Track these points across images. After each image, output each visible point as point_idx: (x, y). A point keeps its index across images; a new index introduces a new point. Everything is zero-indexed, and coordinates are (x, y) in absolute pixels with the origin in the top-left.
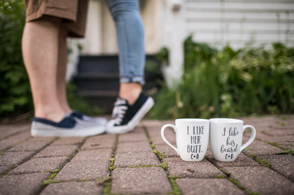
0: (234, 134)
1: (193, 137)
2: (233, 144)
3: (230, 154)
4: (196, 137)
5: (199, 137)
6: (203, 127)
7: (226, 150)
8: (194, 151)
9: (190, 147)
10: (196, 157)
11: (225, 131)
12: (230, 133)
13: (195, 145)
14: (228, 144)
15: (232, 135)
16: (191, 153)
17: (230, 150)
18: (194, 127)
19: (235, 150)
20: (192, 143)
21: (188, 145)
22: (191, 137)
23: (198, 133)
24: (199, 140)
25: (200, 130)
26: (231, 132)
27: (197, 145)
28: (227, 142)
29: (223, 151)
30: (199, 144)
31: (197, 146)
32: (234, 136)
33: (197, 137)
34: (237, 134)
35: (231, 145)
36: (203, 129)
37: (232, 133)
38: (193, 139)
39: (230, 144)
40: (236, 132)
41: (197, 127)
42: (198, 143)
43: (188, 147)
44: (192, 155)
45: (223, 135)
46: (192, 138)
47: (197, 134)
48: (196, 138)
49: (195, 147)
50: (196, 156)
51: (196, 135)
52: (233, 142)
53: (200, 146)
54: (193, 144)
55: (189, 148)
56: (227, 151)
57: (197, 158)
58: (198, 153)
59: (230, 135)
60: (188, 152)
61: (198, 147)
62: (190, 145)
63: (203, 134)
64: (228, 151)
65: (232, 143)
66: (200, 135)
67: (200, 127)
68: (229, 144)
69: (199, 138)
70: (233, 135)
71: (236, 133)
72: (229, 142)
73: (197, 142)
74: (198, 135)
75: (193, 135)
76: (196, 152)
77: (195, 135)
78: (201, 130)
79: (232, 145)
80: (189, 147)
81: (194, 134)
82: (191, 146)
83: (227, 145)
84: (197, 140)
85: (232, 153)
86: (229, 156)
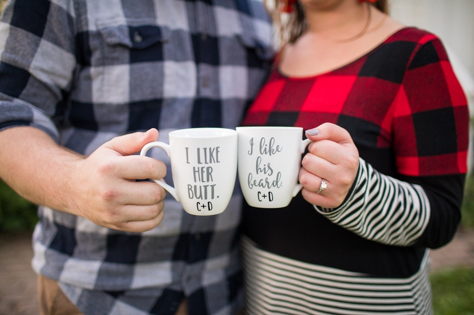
0: (270, 151)
1: (197, 170)
2: (270, 172)
3: (265, 191)
4: (202, 168)
5: (210, 169)
6: (217, 148)
7: (257, 184)
8: (201, 196)
9: (193, 189)
10: (207, 208)
11: (252, 145)
12: (261, 148)
13: (203, 184)
14: (259, 170)
15: (266, 153)
16: (195, 200)
17: (264, 182)
18: (198, 149)
19: (276, 183)
20: (195, 181)
21: (188, 185)
22: (194, 168)
23: (208, 161)
24: (209, 174)
25: (212, 154)
26: (264, 147)
27: (206, 184)
28: (257, 166)
29: (252, 185)
30: (210, 183)
31: (206, 187)
32: (270, 155)
33: (205, 170)
34: (277, 150)
35: (265, 173)
36: (217, 152)
37: (266, 149)
38: (197, 173)
39: (263, 171)
40: (274, 147)
41: (205, 149)
42: (208, 181)
43: (189, 189)
44: (198, 203)
45: (250, 153)
46: (195, 172)
47: (206, 163)
48: (202, 172)
49: (203, 189)
50: (206, 204)
51: (203, 165)
52: (269, 168)
53: (213, 186)
54: (199, 184)
55: (190, 191)
56: (259, 184)
57: (209, 210)
58: (209, 199)
59: (262, 152)
60: (190, 197)
61: (209, 189)
62: (193, 184)
63: (218, 162)
64: (260, 186)
65: (267, 168)
66: (212, 165)
67: (210, 148)
68: (261, 171)
69: (210, 172)
70: (268, 153)
71: (275, 149)
72: (261, 166)
73: (205, 179)
74: (206, 166)
75: (197, 166)
76: (206, 198)
77: (200, 166)
78: (214, 154)
79: (267, 174)
80: (191, 189)
81: (199, 162)
82: (195, 187)
83: (257, 173)
84: (205, 174)
85: (269, 190)
86: (264, 196)
